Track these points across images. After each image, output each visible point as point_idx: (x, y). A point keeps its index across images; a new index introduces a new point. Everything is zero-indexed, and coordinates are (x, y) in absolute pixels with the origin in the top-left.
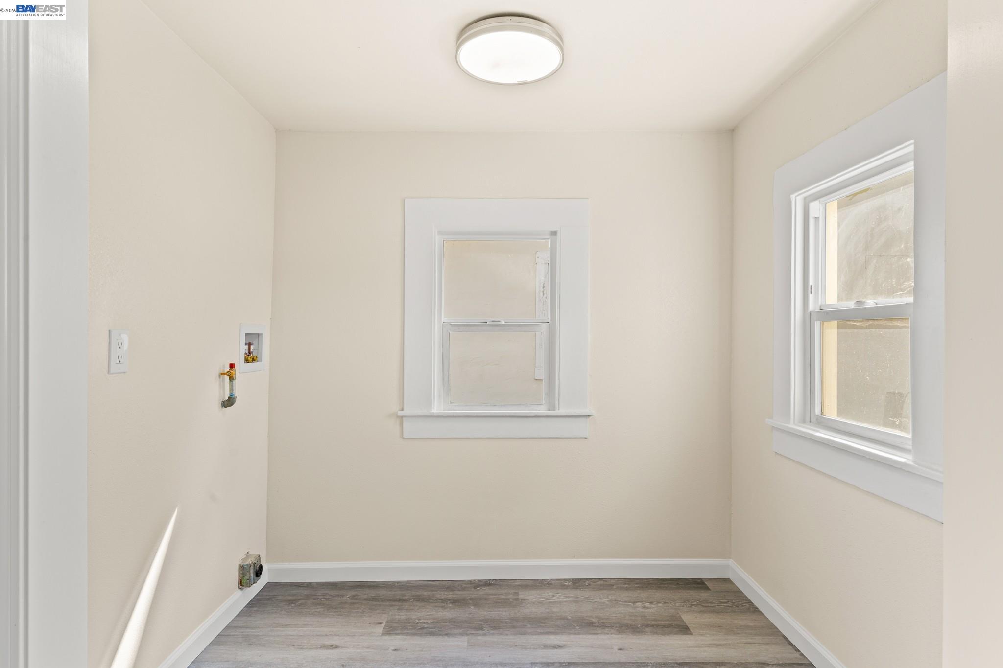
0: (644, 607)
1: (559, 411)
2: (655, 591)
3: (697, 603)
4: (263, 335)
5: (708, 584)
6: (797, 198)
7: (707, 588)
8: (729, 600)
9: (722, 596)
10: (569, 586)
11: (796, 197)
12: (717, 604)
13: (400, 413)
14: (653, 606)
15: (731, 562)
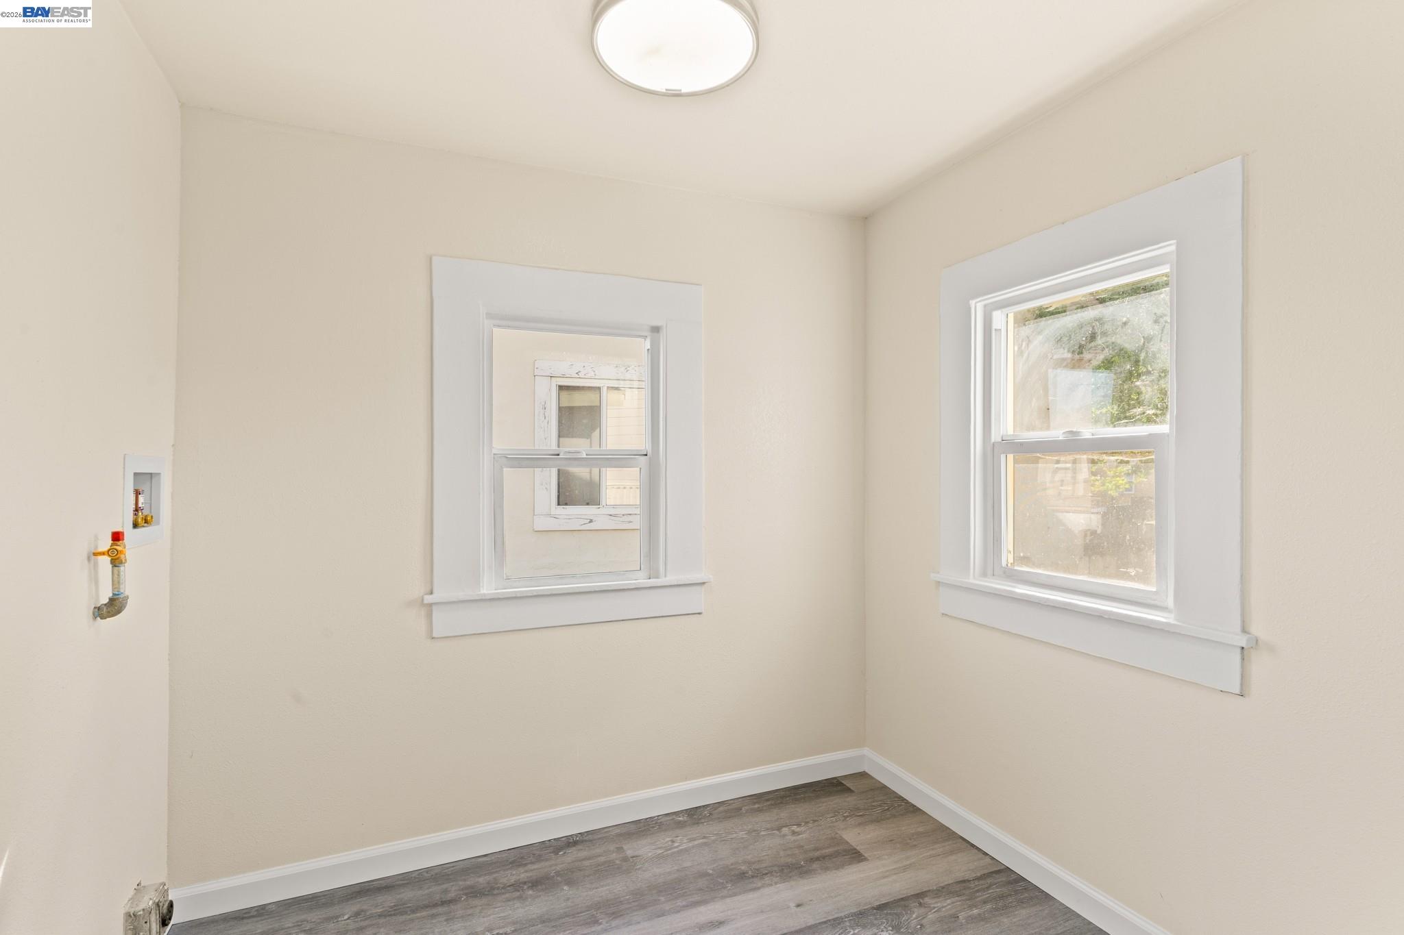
0: (794, 833)
1: (667, 578)
2: (793, 806)
3: (849, 813)
4: (162, 475)
5: (848, 784)
6: (978, 304)
7: (849, 790)
8: (880, 801)
9: (870, 796)
10: (685, 822)
11: (976, 303)
12: (872, 809)
13: (428, 599)
14: (802, 829)
15: (866, 751)
